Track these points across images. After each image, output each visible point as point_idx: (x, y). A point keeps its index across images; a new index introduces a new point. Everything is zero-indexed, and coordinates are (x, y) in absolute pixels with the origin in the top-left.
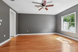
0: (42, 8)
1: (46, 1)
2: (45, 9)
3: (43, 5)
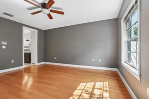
0: (41, 11)
1: (53, 2)
2: (48, 15)
3: (44, 6)
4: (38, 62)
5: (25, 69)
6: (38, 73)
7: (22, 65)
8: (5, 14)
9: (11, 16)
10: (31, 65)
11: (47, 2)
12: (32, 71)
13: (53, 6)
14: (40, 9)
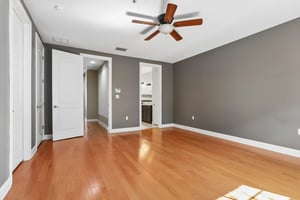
0: (158, 32)
1: (175, 7)
2: (171, 34)
3: (163, 20)
4: (163, 123)
5: (144, 132)
6: (163, 145)
7: (138, 125)
8: (118, 49)
9: (124, 50)
10: (153, 126)
11: (165, 12)
12: (154, 137)
13: (176, 14)
14: (156, 28)
